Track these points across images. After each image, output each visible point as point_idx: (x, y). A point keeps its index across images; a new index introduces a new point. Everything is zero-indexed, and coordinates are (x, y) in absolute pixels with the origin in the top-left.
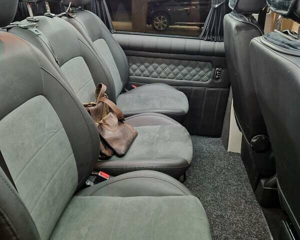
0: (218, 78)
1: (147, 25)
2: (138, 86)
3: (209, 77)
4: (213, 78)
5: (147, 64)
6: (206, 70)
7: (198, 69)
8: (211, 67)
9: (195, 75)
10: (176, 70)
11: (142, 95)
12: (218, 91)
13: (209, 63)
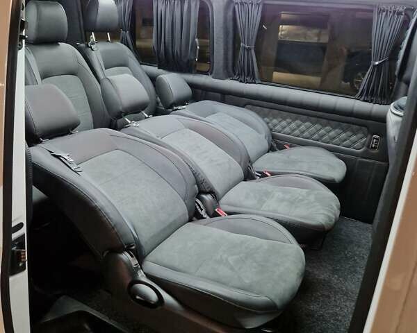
0: (375, 148)
1: (343, 83)
2: (291, 146)
3: (363, 145)
4: (368, 146)
5: (289, 120)
6: (360, 135)
7: (349, 133)
8: (366, 132)
9: (345, 140)
10: (322, 131)
11: (293, 157)
12: (374, 164)
13: (364, 128)
